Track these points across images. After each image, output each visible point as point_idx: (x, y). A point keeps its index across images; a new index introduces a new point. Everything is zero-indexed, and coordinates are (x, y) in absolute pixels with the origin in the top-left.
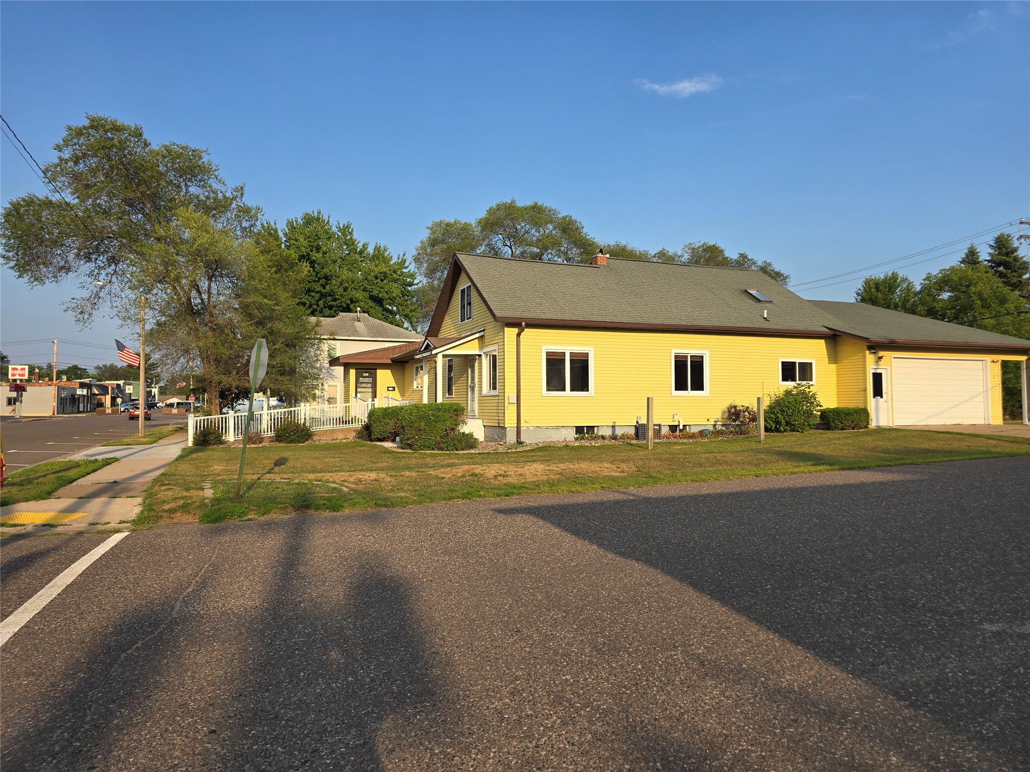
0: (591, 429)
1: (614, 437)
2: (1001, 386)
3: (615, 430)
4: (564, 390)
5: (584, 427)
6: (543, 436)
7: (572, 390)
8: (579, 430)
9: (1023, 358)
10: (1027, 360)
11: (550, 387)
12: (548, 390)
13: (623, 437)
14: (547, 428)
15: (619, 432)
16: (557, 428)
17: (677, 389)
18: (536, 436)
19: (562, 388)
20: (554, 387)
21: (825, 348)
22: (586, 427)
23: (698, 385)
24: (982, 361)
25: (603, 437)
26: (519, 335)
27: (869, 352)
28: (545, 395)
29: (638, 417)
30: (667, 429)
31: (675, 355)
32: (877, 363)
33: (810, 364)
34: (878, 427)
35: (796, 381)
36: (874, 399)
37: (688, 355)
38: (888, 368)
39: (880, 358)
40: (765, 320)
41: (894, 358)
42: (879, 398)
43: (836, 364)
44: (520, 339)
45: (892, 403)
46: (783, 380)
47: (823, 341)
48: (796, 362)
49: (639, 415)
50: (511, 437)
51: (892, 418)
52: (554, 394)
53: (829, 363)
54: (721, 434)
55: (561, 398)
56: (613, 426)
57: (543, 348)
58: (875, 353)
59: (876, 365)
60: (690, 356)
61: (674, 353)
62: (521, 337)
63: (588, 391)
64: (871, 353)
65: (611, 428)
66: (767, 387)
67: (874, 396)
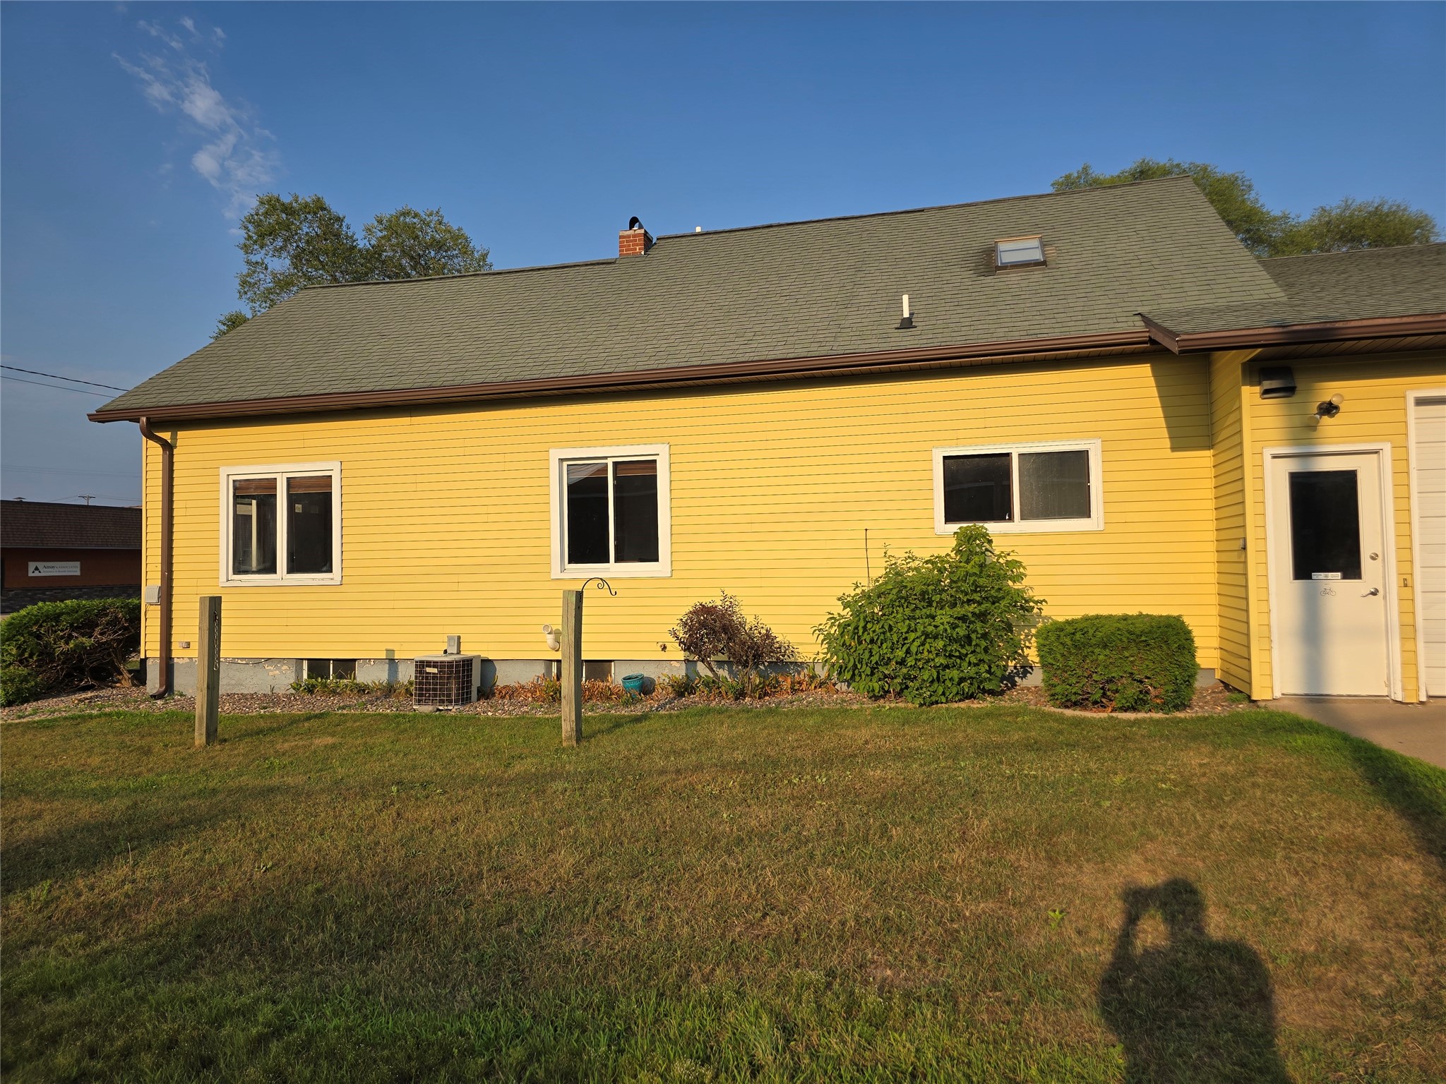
0: (346, 666)
1: (392, 691)
3: (396, 672)
4: (272, 569)
5: (329, 660)
6: (224, 681)
7: (292, 569)
8: (318, 667)
11: (242, 564)
12: (237, 571)
13: (404, 692)
15: (399, 677)
16: (257, 662)
17: (575, 557)
19: (268, 564)
20: (251, 564)
21: (1154, 391)
22: (334, 660)
23: (640, 544)
26: (168, 448)
27: (1257, 389)
28: (229, 584)
29: (450, 638)
30: (540, 670)
31: (565, 464)
32: (1304, 431)
33: (1081, 458)
34: (1317, 700)
35: (1011, 519)
36: (1300, 583)
37: (610, 462)
38: (1387, 448)
39: (1329, 409)
40: (907, 324)
41: (1420, 402)
42: (1332, 581)
43: (1210, 446)
44: (171, 456)
45: (1408, 602)
46: (950, 518)
47: (1144, 371)
48: (1008, 455)
49: (455, 631)
50: (154, 682)
51: (1410, 661)
52: (249, 581)
53: (1174, 449)
54: (683, 689)
55: (265, 590)
56: (392, 661)
57: (224, 471)
58: (1289, 391)
59: (1295, 440)
60: (615, 464)
61: (562, 460)
62: (175, 451)
63: (331, 571)
64: (1266, 392)
65: (387, 666)
66: (881, 544)
67: (1303, 569)
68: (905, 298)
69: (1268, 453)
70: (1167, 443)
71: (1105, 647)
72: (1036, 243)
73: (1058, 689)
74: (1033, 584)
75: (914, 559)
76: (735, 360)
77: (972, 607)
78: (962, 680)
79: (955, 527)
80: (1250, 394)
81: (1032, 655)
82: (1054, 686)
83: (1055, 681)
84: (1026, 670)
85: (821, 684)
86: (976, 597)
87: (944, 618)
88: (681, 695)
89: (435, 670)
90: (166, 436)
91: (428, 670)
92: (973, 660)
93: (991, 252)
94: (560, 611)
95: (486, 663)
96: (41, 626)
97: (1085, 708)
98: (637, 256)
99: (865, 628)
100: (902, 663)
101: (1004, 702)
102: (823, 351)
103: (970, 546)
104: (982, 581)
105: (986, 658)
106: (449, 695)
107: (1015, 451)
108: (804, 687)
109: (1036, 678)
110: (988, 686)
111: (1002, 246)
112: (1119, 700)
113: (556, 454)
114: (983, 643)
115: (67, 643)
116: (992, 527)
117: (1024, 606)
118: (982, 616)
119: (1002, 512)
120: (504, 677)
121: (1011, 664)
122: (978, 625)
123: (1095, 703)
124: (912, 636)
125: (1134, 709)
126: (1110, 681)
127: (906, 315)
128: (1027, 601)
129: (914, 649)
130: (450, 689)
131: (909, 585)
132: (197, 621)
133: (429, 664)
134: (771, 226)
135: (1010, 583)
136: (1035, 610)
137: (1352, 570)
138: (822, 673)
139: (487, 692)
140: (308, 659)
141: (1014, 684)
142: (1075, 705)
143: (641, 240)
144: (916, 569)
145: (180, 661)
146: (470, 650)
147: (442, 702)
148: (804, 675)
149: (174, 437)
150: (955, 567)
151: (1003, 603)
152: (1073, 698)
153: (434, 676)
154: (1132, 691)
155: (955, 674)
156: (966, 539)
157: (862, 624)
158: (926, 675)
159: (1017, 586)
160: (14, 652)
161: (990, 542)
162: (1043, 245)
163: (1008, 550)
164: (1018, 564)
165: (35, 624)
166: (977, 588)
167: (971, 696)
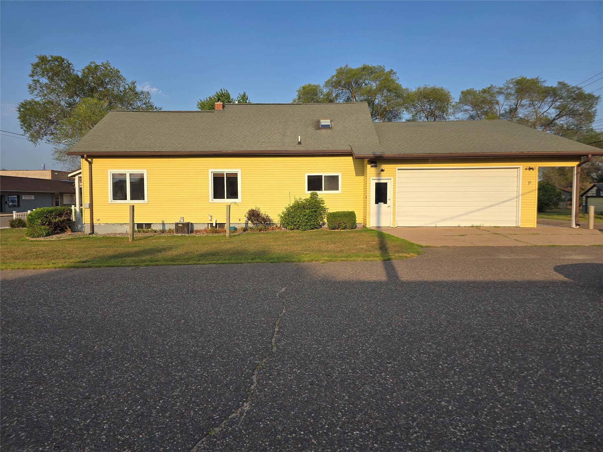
0: (149, 225)
1: (163, 231)
2: (537, 191)
3: (165, 226)
4: (126, 199)
5: (143, 224)
6: (111, 230)
7: (131, 199)
8: (140, 225)
9: (575, 164)
10: (579, 166)
11: (115, 197)
12: (114, 199)
13: (170, 231)
14: (114, 224)
15: (167, 228)
16: (121, 224)
17: (215, 197)
18: (106, 230)
19: (124, 198)
20: (119, 197)
21: (353, 163)
22: (145, 224)
23: (233, 194)
24: (517, 168)
25: (155, 231)
26: (90, 163)
27: (370, 165)
28: (112, 203)
29: (181, 218)
30: (206, 226)
31: (213, 173)
32: (379, 175)
33: (337, 177)
34: (379, 227)
35: (322, 190)
36: (377, 205)
37: (225, 173)
38: (392, 178)
39: (382, 170)
40: (300, 143)
41: (398, 169)
42: (382, 204)
43: (363, 176)
44: (91, 166)
45: (394, 208)
46: (309, 190)
47: (351, 158)
48: (322, 176)
49: (182, 216)
50: (88, 230)
51: (394, 220)
52: (118, 202)
53: (356, 176)
54: (245, 230)
55: (123, 205)
56: (163, 224)
57: (109, 171)
58: (376, 166)
59: (377, 176)
60: (226, 174)
61: (212, 172)
62: (92, 164)
63: (144, 199)
64: (371, 166)
65: (162, 225)
66: (293, 195)
67: (377, 202)
68: (299, 137)
69: (371, 178)
70: (355, 174)
71: (339, 217)
72: (329, 121)
73: (330, 226)
74: (326, 205)
75: (301, 199)
76: (259, 150)
77: (314, 209)
78: (311, 225)
79: (310, 192)
80: (369, 166)
81: (325, 220)
82: (329, 225)
83: (330, 224)
84: (324, 224)
85: (279, 228)
86: (315, 207)
87: (307, 211)
88: (245, 231)
89: (181, 225)
90: (90, 160)
91: (179, 225)
92: (313, 221)
93: (319, 122)
94: (226, 209)
95: (191, 224)
96: (47, 214)
97: (335, 229)
98: (221, 110)
99: (291, 214)
100: (298, 222)
101: (320, 230)
102: (281, 149)
103: (314, 196)
104: (316, 204)
105: (316, 220)
106: (185, 231)
107: (323, 174)
108: (275, 229)
109: (326, 226)
110: (316, 226)
111: (321, 121)
112: (341, 227)
113: (210, 170)
114: (316, 217)
115: (55, 219)
116: (318, 192)
117: (324, 209)
118: (315, 211)
119: (320, 189)
120: (196, 228)
121: (321, 222)
122: (315, 213)
123: (337, 228)
124: (301, 216)
125: (344, 229)
126: (340, 223)
127: (300, 141)
128: (325, 209)
129: (301, 219)
130: (185, 230)
131: (300, 205)
132: (129, 211)
133: (179, 224)
134: (258, 104)
135: (321, 205)
136: (326, 211)
137: (385, 202)
138: (279, 225)
139: (192, 231)
140: (137, 224)
141: (321, 227)
142: (334, 229)
143: (221, 106)
144: (302, 201)
145: (96, 224)
146: (186, 221)
147: (183, 233)
148: (275, 226)
149: (92, 160)
150: (310, 201)
151: (320, 209)
152: (333, 228)
153: (181, 227)
154: (344, 225)
155: (310, 224)
156: (312, 195)
157: (290, 213)
158: (304, 224)
159: (323, 205)
160: (40, 222)
161: (318, 196)
162: (331, 121)
163: (321, 198)
164: (323, 201)
165: (45, 214)
166: (315, 205)
167: (313, 229)
